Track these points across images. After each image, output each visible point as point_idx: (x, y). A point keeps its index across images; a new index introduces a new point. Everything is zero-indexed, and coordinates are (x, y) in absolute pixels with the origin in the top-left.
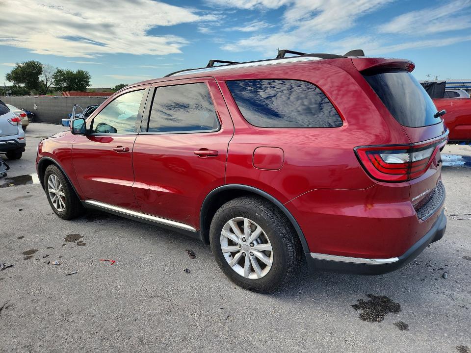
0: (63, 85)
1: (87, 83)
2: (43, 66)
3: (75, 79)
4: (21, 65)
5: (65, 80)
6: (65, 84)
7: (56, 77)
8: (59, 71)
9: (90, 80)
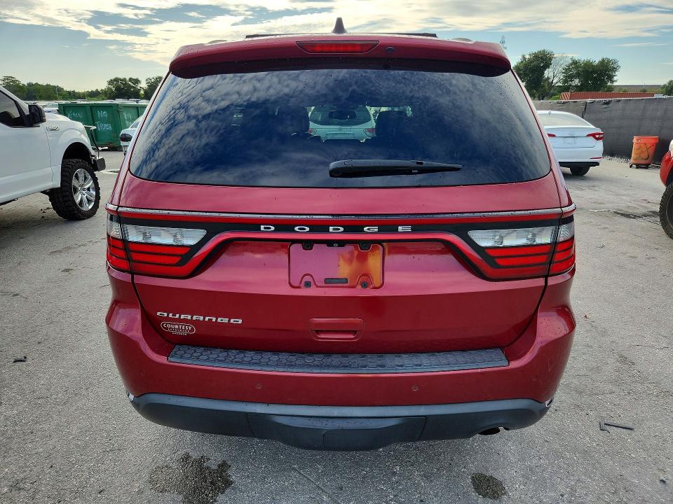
0: (573, 84)
1: (611, 78)
2: (555, 56)
3: (594, 72)
4: (527, 57)
5: (578, 75)
6: (576, 82)
7: (567, 70)
8: (575, 63)
9: (617, 73)
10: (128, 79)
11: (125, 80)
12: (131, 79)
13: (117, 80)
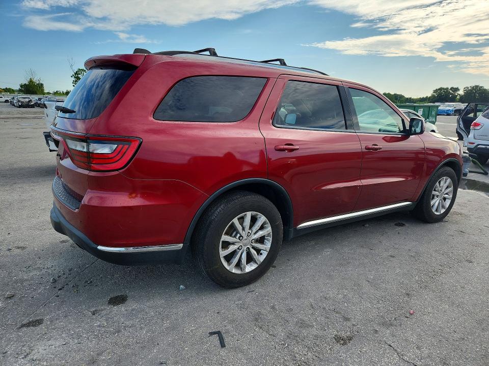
10: (450, 88)
11: (447, 89)
12: (452, 89)
13: (440, 89)
